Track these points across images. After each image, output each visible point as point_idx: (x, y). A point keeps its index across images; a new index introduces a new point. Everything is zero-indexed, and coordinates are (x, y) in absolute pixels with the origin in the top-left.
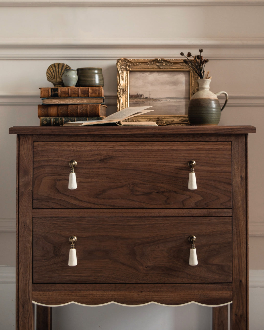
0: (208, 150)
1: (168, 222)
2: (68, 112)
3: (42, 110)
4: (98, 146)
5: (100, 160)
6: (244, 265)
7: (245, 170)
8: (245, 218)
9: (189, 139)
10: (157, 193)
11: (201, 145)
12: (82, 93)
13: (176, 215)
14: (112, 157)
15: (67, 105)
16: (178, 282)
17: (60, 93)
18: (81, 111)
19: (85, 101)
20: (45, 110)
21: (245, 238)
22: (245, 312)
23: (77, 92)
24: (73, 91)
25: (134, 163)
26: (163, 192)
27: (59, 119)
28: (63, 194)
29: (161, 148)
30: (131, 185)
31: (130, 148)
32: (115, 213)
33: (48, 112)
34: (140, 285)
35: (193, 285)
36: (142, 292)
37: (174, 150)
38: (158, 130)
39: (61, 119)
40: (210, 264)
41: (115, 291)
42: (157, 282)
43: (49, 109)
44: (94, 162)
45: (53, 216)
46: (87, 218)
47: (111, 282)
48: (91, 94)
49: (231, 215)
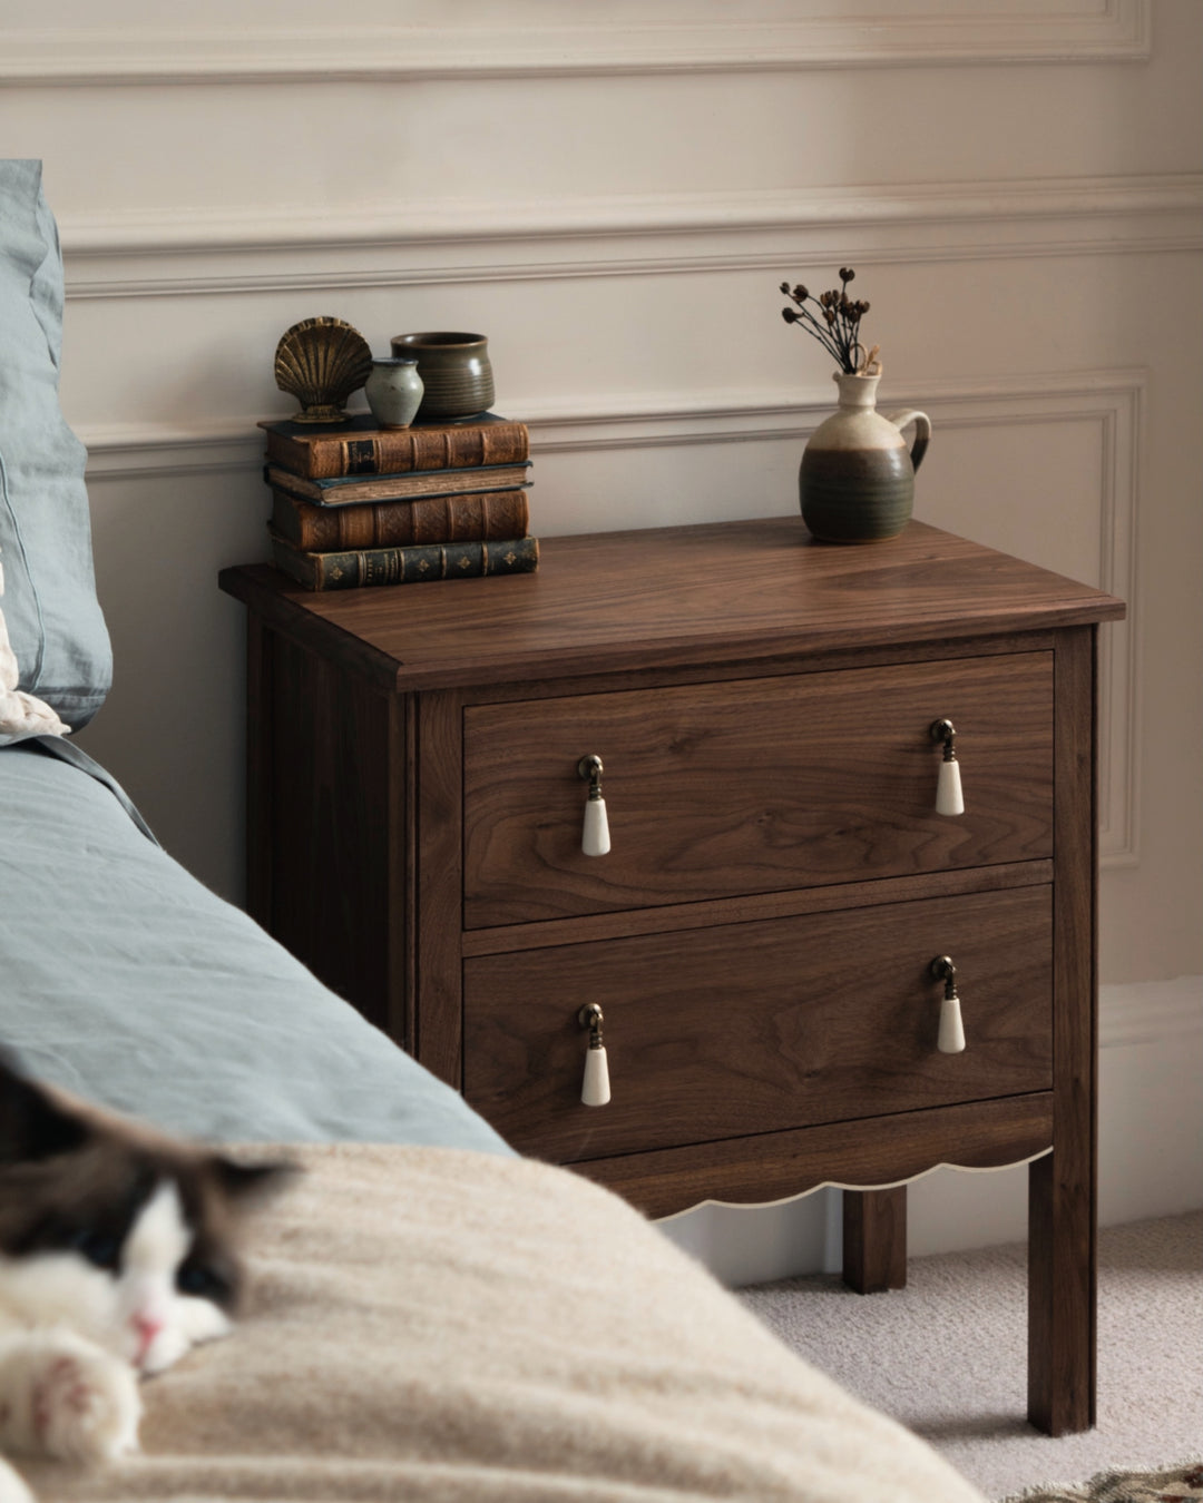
0: (988, 682)
1: (871, 923)
2: (412, 528)
3: (314, 526)
4: (665, 700)
5: (671, 748)
6: (1085, 1028)
7: (1088, 735)
8: (1089, 882)
9: (931, 652)
10: (841, 833)
11: (967, 668)
12: (459, 454)
13: (895, 897)
14: (707, 734)
15: (409, 501)
16: (900, 1110)
17: (381, 458)
18: (460, 522)
19: (468, 482)
20: (325, 523)
21: (1089, 945)
22: (1088, 1175)
23: (441, 452)
24: (428, 448)
25: (772, 744)
26: (859, 829)
27: (386, 556)
28: (558, 870)
29: (851, 688)
30: (765, 817)
31: (763, 700)
32: (718, 912)
33: (338, 532)
34: (789, 1135)
35: (942, 1112)
36: (794, 1156)
37: (888, 692)
38: (852, 636)
39: (391, 555)
40: (991, 1040)
41: (715, 1165)
42: (840, 1117)
43: (343, 521)
44: (652, 755)
45: (526, 947)
46: (632, 942)
47: (707, 1138)
48: (491, 453)
49: (1050, 878)
